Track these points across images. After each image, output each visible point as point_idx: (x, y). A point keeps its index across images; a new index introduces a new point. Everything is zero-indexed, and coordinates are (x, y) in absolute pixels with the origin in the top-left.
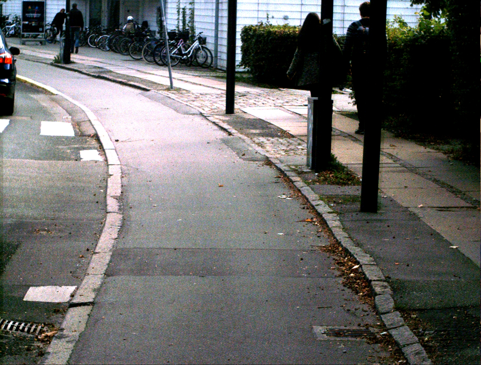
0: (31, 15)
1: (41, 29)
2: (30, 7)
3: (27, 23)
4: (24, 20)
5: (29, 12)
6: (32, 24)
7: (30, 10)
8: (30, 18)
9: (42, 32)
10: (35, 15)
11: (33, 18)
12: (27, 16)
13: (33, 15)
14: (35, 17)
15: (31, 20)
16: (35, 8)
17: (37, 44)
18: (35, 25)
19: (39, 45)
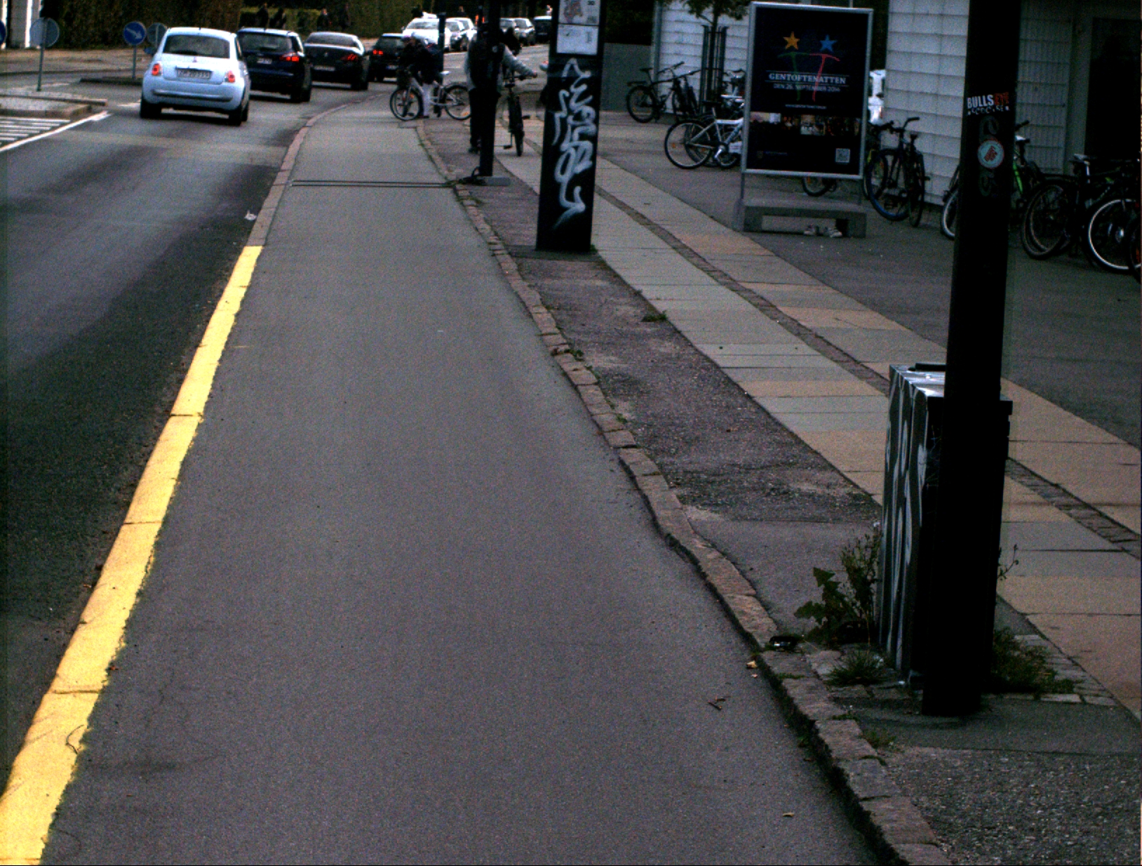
0: (796, 79)
1: (843, 156)
2: (792, 41)
3: (773, 118)
4: (758, 104)
5: (786, 66)
6: (797, 129)
7: (793, 54)
8: (791, 95)
9: (852, 168)
10: (818, 81)
11: (806, 95)
12: (777, 86)
13: (807, 83)
14: (818, 92)
15: (797, 106)
16: (821, 45)
17: (821, 231)
18: (816, 134)
19: (828, 236)
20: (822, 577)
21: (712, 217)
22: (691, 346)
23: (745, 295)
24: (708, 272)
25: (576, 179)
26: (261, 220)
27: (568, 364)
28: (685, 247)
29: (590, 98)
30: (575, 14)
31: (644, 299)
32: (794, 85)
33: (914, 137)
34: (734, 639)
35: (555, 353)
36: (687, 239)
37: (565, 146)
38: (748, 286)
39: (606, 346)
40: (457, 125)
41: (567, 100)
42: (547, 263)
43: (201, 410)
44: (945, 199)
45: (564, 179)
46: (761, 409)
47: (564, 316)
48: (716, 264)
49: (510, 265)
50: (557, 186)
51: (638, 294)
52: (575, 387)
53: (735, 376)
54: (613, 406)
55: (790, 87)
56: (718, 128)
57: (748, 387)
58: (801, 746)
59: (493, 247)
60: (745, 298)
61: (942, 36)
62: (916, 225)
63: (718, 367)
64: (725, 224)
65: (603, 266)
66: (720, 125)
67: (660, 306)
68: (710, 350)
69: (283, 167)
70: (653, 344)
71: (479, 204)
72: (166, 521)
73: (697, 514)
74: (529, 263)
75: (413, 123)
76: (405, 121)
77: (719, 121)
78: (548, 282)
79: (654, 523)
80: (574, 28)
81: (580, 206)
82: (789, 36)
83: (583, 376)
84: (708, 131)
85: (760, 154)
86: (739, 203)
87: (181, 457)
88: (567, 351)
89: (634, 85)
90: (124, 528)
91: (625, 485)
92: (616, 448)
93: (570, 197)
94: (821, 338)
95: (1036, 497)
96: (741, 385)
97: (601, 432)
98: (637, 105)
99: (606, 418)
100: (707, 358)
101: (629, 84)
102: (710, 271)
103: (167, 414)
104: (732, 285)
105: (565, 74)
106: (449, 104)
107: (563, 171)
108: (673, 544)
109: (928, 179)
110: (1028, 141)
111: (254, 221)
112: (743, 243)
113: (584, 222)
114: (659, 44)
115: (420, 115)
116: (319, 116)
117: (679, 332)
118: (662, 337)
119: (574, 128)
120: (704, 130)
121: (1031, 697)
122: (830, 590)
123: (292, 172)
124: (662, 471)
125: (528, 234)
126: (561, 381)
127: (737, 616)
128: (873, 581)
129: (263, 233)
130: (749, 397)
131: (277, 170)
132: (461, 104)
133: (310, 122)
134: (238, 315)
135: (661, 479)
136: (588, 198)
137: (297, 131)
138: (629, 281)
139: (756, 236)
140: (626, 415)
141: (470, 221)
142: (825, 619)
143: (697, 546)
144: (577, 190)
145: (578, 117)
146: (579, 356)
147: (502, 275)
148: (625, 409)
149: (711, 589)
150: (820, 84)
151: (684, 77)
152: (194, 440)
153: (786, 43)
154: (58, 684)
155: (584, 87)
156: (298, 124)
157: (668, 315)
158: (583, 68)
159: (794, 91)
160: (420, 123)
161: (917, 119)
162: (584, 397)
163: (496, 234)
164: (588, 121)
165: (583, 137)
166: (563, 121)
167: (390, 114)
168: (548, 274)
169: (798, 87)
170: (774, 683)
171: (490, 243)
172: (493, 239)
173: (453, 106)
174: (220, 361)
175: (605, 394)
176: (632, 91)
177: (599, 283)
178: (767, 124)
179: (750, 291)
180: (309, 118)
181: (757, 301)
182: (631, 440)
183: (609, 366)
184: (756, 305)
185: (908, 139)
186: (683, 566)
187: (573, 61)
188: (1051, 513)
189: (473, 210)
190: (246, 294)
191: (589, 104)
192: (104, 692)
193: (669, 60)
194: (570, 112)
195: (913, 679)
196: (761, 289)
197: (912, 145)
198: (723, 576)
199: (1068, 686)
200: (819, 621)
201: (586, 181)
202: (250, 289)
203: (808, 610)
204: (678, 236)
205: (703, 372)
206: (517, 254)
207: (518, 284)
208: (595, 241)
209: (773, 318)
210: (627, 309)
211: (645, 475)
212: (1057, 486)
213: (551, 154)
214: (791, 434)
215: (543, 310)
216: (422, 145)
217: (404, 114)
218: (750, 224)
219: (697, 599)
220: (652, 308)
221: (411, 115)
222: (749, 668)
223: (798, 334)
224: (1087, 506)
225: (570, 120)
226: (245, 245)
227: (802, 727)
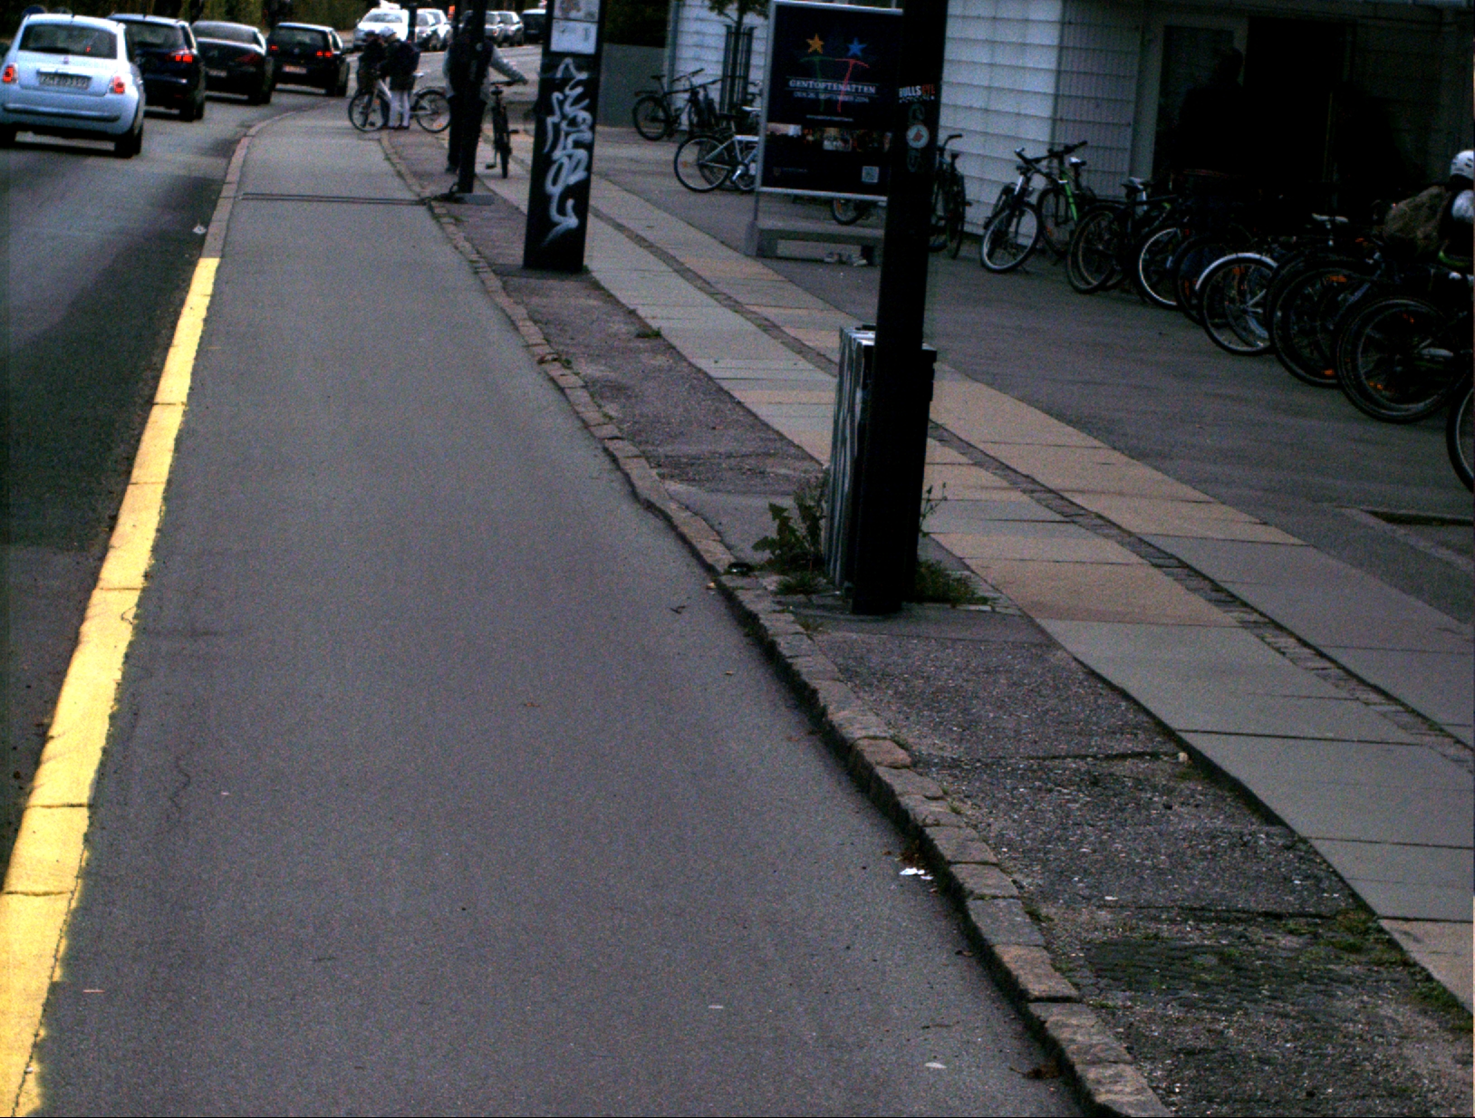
0: (819, 87)
1: (870, 174)
2: (816, 44)
3: (792, 130)
4: (773, 116)
5: (808, 73)
6: (819, 143)
7: (816, 59)
8: (814, 105)
9: (879, 188)
10: (844, 90)
11: (831, 106)
12: (799, 94)
13: (832, 91)
14: (844, 103)
15: (820, 117)
16: (848, 50)
17: (844, 259)
18: (841, 149)
19: (851, 264)
20: (777, 511)
21: (722, 242)
22: (686, 360)
23: (749, 316)
24: (712, 295)
25: (569, 191)
26: (215, 232)
27: (555, 370)
28: (689, 270)
29: (586, 102)
30: (571, 9)
31: (639, 318)
32: (817, 94)
33: (955, 156)
34: (698, 570)
35: (542, 361)
36: (690, 262)
37: (557, 154)
38: (755, 309)
39: (594, 358)
40: (429, 138)
41: (561, 103)
42: (533, 282)
43: (184, 399)
44: (986, 226)
45: (555, 190)
46: (749, 412)
47: (552, 330)
48: (720, 287)
49: (494, 282)
50: (548, 198)
51: (632, 313)
52: (562, 390)
53: (726, 385)
54: (600, 406)
55: (812, 95)
56: (737, 147)
57: (737, 394)
58: (747, 635)
59: (475, 265)
60: (748, 319)
61: (994, 42)
62: (954, 256)
63: (710, 378)
64: (736, 249)
65: (597, 286)
66: (740, 142)
67: (655, 324)
68: (703, 364)
69: (229, 178)
70: (645, 358)
71: (458, 221)
72: (169, 482)
73: (674, 486)
74: (515, 281)
75: (376, 135)
76: (365, 132)
77: (739, 137)
78: (535, 300)
79: (634, 494)
80: (571, 24)
81: (572, 221)
82: (812, 38)
83: (569, 380)
84: (726, 148)
85: (777, 172)
86: (752, 225)
87: (174, 433)
88: (555, 360)
89: (644, 95)
90: (130, 488)
91: (607, 465)
92: (602, 440)
93: (562, 211)
94: (824, 356)
95: (1005, 484)
96: (732, 392)
97: (586, 426)
98: (646, 119)
99: (592, 415)
100: (700, 370)
101: (637, 94)
102: (713, 294)
103: (150, 402)
104: (736, 307)
105: (559, 75)
106: (421, 113)
107: (555, 182)
108: (649, 506)
109: (970, 204)
110: (1083, 163)
111: (204, 236)
112: (755, 268)
113: (576, 239)
114: (675, 45)
115: (385, 126)
116: (263, 124)
117: (674, 348)
118: (654, 351)
119: (567, 134)
120: (721, 147)
121: (948, 606)
122: (784, 525)
123: (240, 183)
124: (647, 457)
125: (515, 252)
126: (551, 385)
127: (702, 553)
128: (821, 518)
129: (219, 245)
130: (739, 403)
131: (223, 182)
132: (436, 113)
133: (252, 131)
134: (206, 321)
135: (643, 461)
136: (582, 211)
137: (238, 141)
138: (623, 301)
139: (768, 262)
140: (613, 414)
141: (449, 239)
142: (778, 552)
143: (672, 508)
144: (570, 203)
145: (573, 122)
146: (567, 364)
147: (487, 292)
148: (612, 409)
149: (683, 538)
150: (847, 93)
151: (704, 86)
152: (183, 422)
153: (809, 46)
154: (101, 584)
155: (579, 90)
156: (237, 133)
157: (663, 333)
158: (579, 68)
159: (817, 101)
160: (384, 135)
161: (960, 136)
162: (571, 398)
163: (478, 253)
164: (583, 127)
165: (577, 144)
166: (556, 127)
167: (348, 123)
168: (534, 292)
169: (822, 97)
170: (728, 595)
171: (472, 261)
172: (474, 257)
173: (427, 115)
174: (196, 359)
175: (592, 396)
176: (641, 102)
177: (592, 302)
178: (785, 137)
179: (754, 313)
180: (250, 127)
181: (758, 322)
182: (616, 433)
183: (598, 374)
184: (759, 326)
185: (948, 159)
186: (661, 524)
187: (568, 60)
188: (1016, 496)
189: (451, 229)
190: (212, 302)
191: (585, 109)
192: (144, 590)
193: (685, 67)
194: (564, 117)
195: (848, 589)
196: (770, 313)
197: (952, 165)
198: (692, 527)
199: (984, 601)
200: (773, 553)
201: (580, 193)
202: (214, 297)
203: (763, 544)
204: (681, 260)
205: (695, 382)
206: (502, 272)
207: (502, 300)
208: (586, 262)
209: (775, 338)
210: (619, 326)
211: (628, 457)
212: (1027, 477)
213: (542, 163)
214: (777, 432)
215: (529, 323)
216: (388, 159)
217: (364, 125)
218: (764, 248)
219: (669, 544)
220: (646, 325)
221: (372, 124)
222: (709, 588)
223: (800, 352)
224: (1051, 491)
225: (564, 125)
226: (200, 256)
227: (748, 621)
